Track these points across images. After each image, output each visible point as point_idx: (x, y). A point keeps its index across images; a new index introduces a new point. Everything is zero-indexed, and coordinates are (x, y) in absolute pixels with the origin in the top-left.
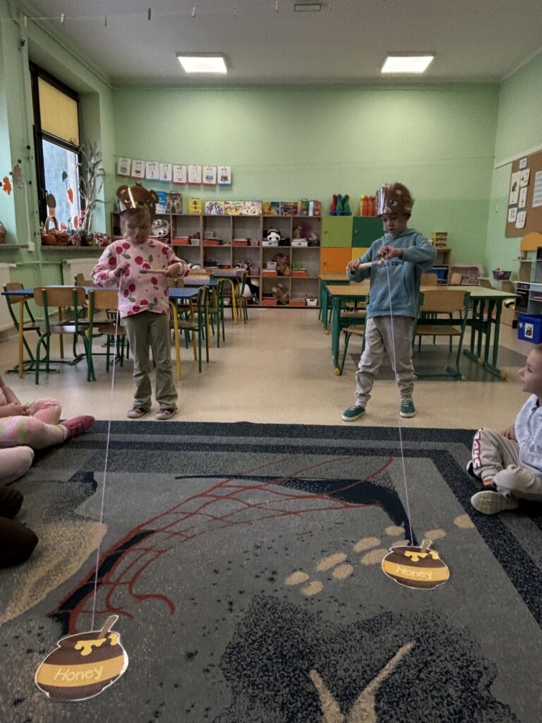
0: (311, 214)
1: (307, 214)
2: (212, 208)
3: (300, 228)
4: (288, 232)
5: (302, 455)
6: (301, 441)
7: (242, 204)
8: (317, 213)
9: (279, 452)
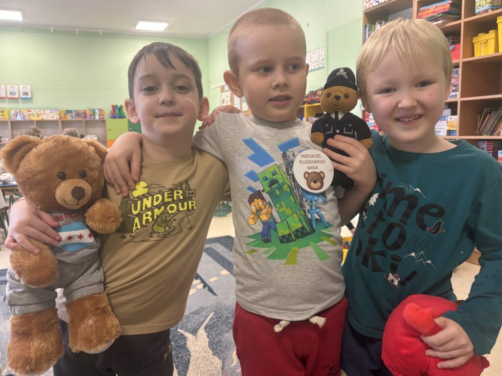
0: (97, 117)
1: (94, 118)
2: (17, 115)
7: (42, 112)
8: (101, 117)
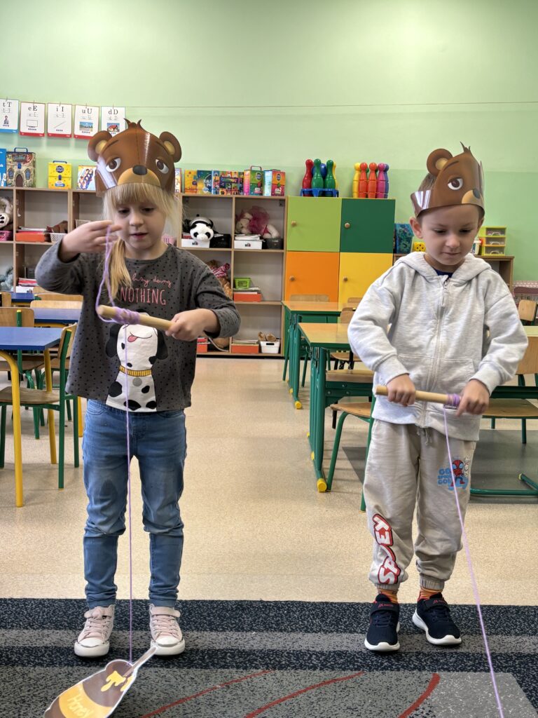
0: (267, 192)
1: (261, 194)
2: (90, 179)
3: (248, 216)
4: (228, 224)
5: (260, 671)
6: (258, 638)
8: (278, 191)
9: (213, 665)
